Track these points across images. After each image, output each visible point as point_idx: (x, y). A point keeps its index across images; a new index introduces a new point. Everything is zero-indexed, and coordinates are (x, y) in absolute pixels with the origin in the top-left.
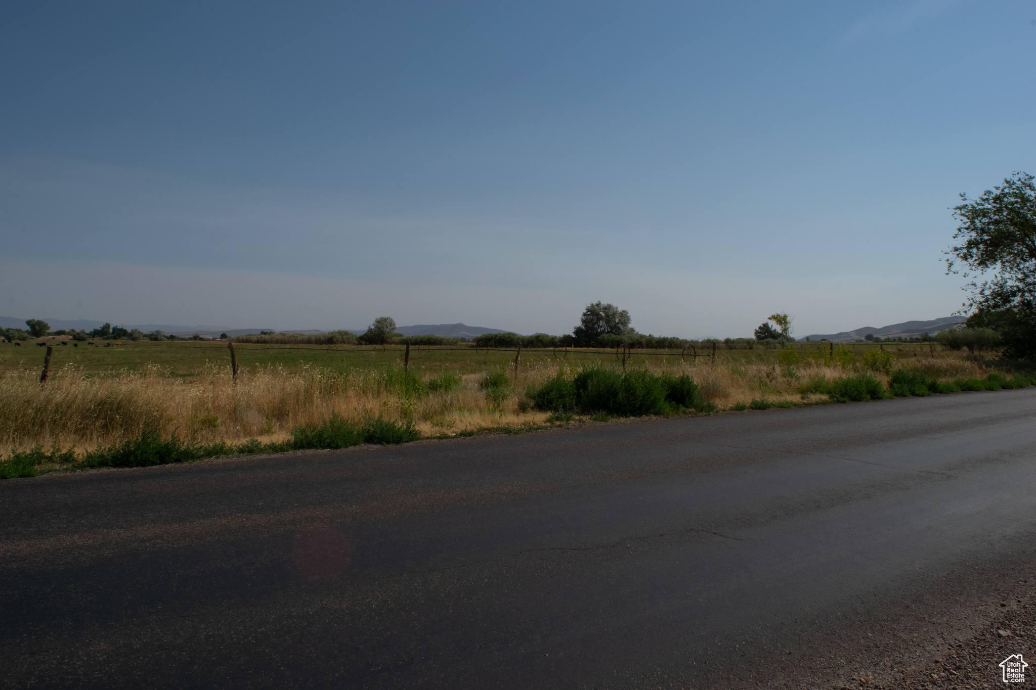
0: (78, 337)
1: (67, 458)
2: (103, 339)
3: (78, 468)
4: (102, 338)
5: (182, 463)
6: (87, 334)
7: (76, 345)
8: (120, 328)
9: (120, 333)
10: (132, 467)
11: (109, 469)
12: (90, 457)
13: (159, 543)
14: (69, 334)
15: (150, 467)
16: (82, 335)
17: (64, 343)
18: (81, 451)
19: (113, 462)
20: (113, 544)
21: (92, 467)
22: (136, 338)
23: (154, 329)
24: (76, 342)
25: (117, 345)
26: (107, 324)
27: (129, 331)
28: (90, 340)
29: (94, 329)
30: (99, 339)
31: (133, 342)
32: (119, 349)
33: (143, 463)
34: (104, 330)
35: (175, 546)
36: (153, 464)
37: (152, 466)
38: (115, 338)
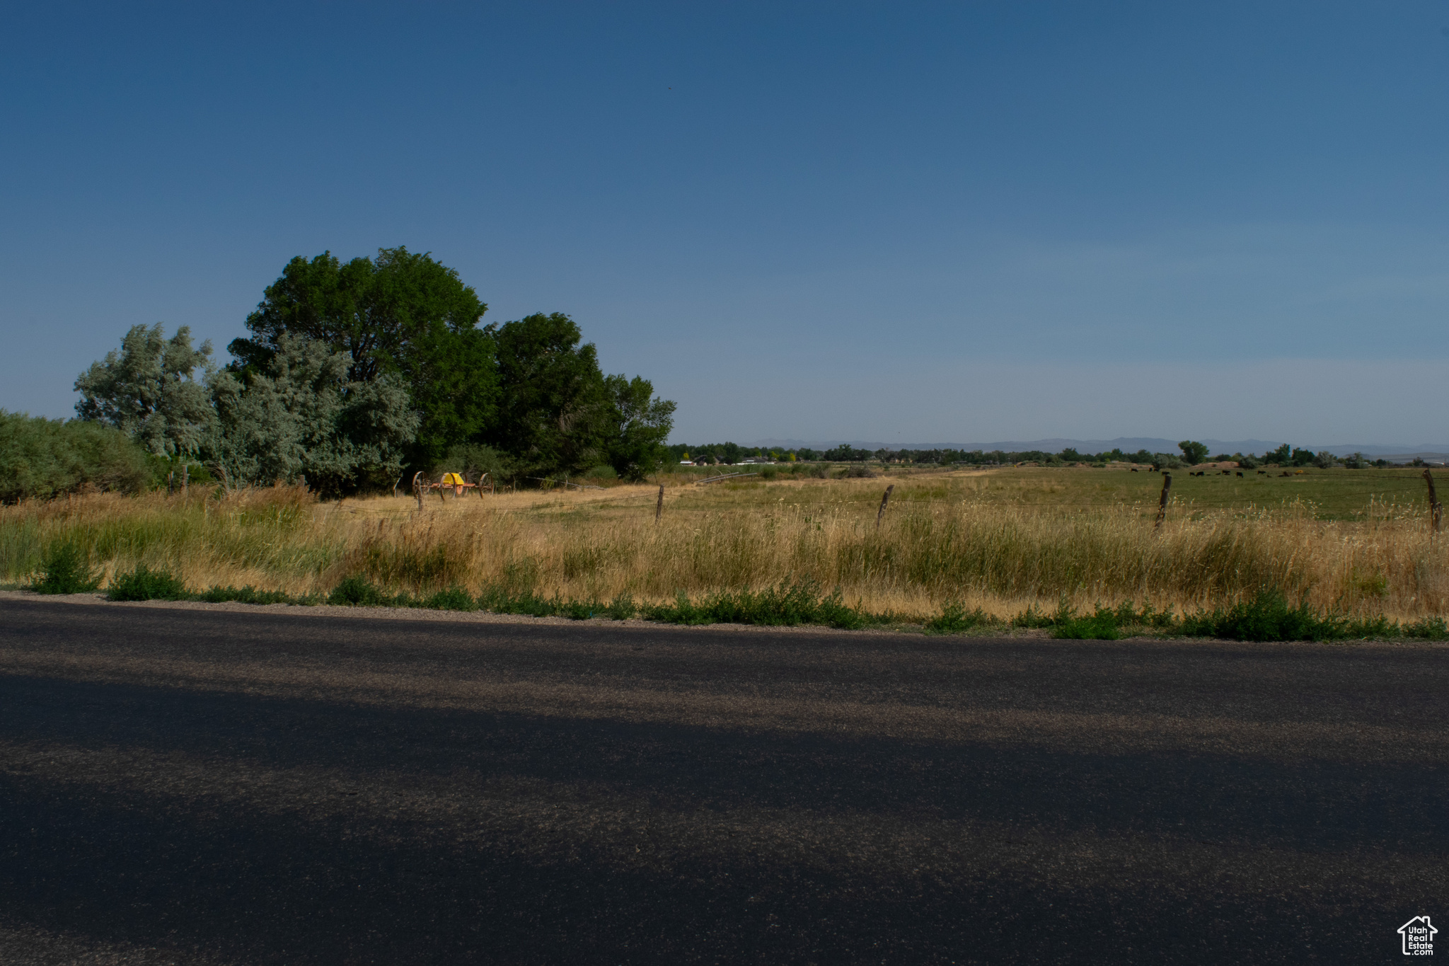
0: (1245, 464)
1: (1161, 621)
2: (1279, 467)
3: (1171, 634)
4: (1278, 465)
5: (1315, 642)
6: (1257, 459)
7: (1240, 474)
8: (1304, 450)
9: (1303, 458)
10: (1240, 640)
11: (1211, 640)
12: (1188, 621)
13: (1220, 743)
14: (1233, 459)
15: (1266, 643)
16: (1250, 460)
17: (1226, 472)
18: (1179, 612)
19: (1216, 631)
20: (1161, 735)
21: (1189, 635)
22: (1326, 464)
23: (1352, 452)
24: (1241, 470)
25: (1297, 474)
26: (1285, 445)
27: (1316, 454)
28: (1262, 468)
29: (1267, 453)
30: (1275, 466)
31: (1322, 470)
32: (1298, 481)
33: (1256, 636)
34: (1280, 453)
35: (1240, 750)
36: (1271, 639)
37: (1269, 641)
38: (1296, 465)
